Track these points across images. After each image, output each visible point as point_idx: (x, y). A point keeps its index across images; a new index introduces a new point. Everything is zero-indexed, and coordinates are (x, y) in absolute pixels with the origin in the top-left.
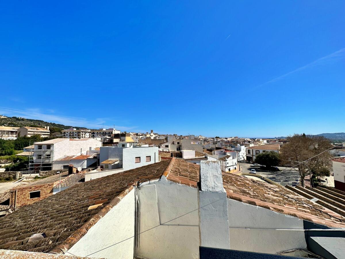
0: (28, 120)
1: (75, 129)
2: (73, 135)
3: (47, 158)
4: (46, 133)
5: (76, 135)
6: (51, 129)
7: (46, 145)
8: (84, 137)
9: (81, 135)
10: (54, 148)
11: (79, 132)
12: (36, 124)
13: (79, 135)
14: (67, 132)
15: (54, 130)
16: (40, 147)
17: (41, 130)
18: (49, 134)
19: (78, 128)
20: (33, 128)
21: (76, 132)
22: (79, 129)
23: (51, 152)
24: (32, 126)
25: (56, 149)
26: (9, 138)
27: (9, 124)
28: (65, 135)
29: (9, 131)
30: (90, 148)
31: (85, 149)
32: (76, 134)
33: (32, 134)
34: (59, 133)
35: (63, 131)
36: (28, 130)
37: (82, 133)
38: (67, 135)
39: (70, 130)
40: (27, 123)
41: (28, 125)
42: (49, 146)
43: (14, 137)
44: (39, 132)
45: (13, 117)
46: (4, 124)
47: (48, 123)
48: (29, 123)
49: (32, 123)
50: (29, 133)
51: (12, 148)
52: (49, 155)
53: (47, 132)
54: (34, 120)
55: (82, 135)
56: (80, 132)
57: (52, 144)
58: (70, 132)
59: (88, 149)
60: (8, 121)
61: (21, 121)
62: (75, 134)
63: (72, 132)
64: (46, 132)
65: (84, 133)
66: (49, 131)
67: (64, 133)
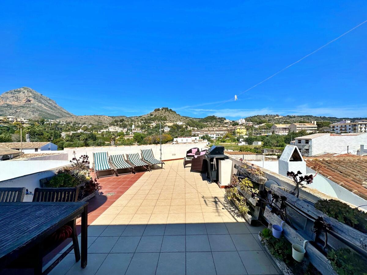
0: (298, 116)
1: (349, 122)
2: (345, 129)
3: (306, 152)
4: (313, 129)
5: (350, 129)
6: (319, 123)
7: (304, 140)
8: (363, 132)
9: (359, 129)
10: (312, 143)
11: (355, 125)
12: (305, 119)
13: (355, 129)
14: (337, 126)
15: (323, 124)
16: (300, 141)
17: (308, 125)
18: (316, 129)
19: (353, 120)
20: (301, 124)
21: (350, 126)
22: (355, 121)
23: (309, 146)
24: (300, 122)
25: (314, 144)
26: (283, 134)
27: (285, 122)
28: (335, 129)
29: (283, 128)
30: (362, 146)
31: (355, 147)
32: (350, 127)
33: (300, 130)
34: (328, 128)
35: (331, 125)
36: (297, 126)
37: (359, 126)
38: (337, 129)
39: (341, 123)
40: (298, 119)
41: (297, 122)
42: (307, 141)
43: (286, 133)
44: (306, 127)
45: (287, 116)
46: (281, 122)
47: (318, 117)
48: (299, 119)
49: (302, 118)
50: (297, 129)
51: (283, 141)
52: (308, 150)
53: (315, 127)
54: (304, 116)
55: (361, 128)
56: (357, 125)
57: (310, 139)
58: (342, 126)
59: (359, 148)
60: (284, 120)
61: (293, 118)
62: (348, 128)
63: (344, 126)
64: (313, 127)
65: (364, 126)
66: (316, 126)
67: (333, 127)
